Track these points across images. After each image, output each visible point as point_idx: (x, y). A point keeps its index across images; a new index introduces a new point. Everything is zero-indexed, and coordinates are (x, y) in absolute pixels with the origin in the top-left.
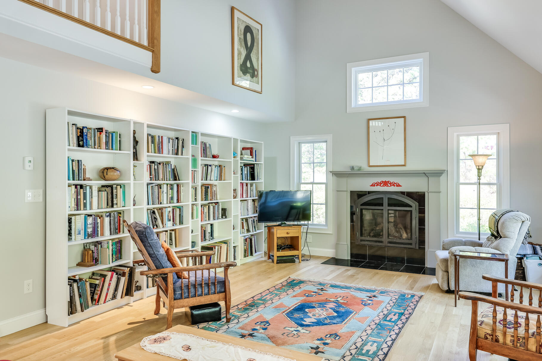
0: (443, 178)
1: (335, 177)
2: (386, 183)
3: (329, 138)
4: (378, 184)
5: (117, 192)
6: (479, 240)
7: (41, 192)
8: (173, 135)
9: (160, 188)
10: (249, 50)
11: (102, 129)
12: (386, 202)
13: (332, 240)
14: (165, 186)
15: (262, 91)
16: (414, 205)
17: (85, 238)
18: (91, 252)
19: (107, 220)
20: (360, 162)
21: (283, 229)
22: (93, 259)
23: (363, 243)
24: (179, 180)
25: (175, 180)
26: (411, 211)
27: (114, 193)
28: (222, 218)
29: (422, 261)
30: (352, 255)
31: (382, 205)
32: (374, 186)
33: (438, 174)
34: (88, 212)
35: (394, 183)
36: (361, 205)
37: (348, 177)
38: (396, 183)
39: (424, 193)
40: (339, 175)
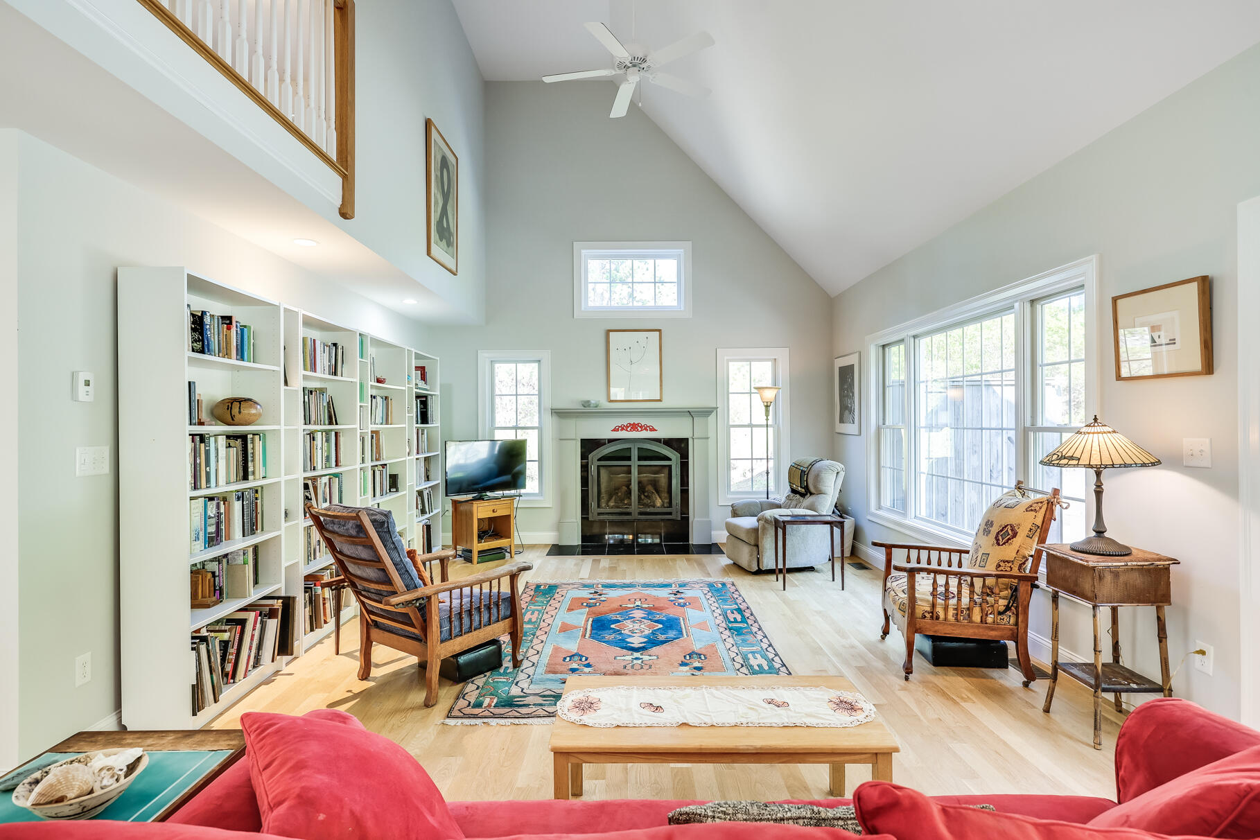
0: (712, 418)
1: (555, 418)
2: (634, 427)
3: (546, 355)
4: (623, 428)
5: (253, 449)
6: (768, 498)
7: (106, 451)
8: (330, 338)
9: (314, 440)
10: (446, 196)
11: (230, 318)
12: (635, 454)
13: (552, 517)
14: (320, 433)
15: (457, 271)
16: (675, 456)
17: (205, 548)
18: (209, 575)
19: (237, 506)
20: (596, 396)
21: (487, 504)
22: (215, 590)
23: (602, 517)
24: (337, 424)
25: (331, 423)
26: (670, 467)
27: (250, 451)
28: (390, 491)
29: (685, 535)
30: (584, 538)
31: (629, 459)
32: (618, 430)
33: (706, 412)
34: (212, 491)
35: (647, 427)
36: (599, 460)
37: (577, 417)
38: (649, 427)
39: (688, 439)
40: (560, 414)
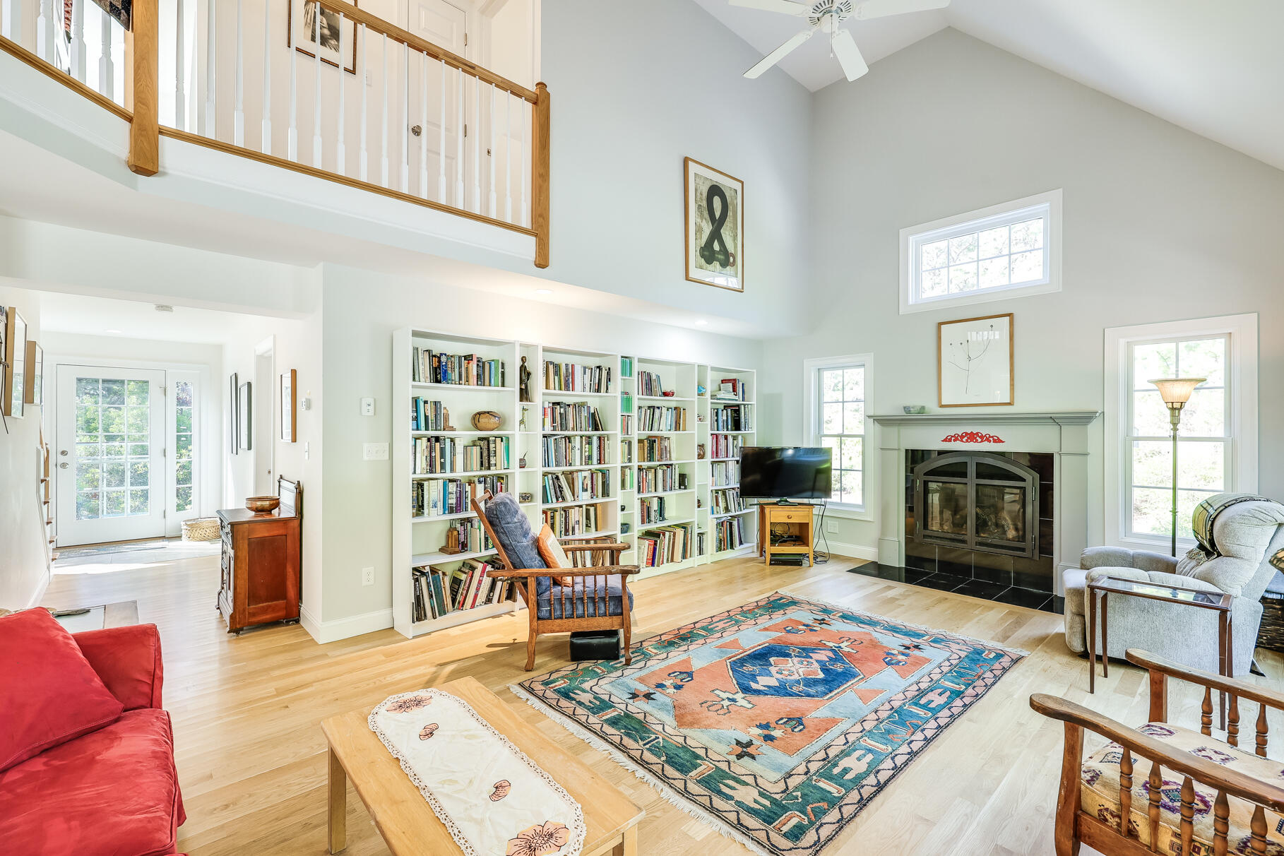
0: (1093, 428)
1: (878, 426)
2: (972, 437)
3: (870, 360)
4: (956, 438)
5: (495, 448)
6: (1174, 556)
8: (591, 363)
11: (470, 356)
12: (972, 470)
15: (743, 289)
16: (1031, 479)
20: (923, 400)
21: (780, 509)
23: (926, 541)
24: (602, 430)
25: (596, 429)
26: (1023, 489)
27: (492, 449)
28: (680, 488)
29: (1046, 579)
30: (908, 560)
31: (964, 475)
32: (950, 440)
33: (1083, 419)
35: (990, 437)
36: (925, 474)
37: (900, 424)
38: (992, 437)
39: (1052, 455)
40: (883, 421)
